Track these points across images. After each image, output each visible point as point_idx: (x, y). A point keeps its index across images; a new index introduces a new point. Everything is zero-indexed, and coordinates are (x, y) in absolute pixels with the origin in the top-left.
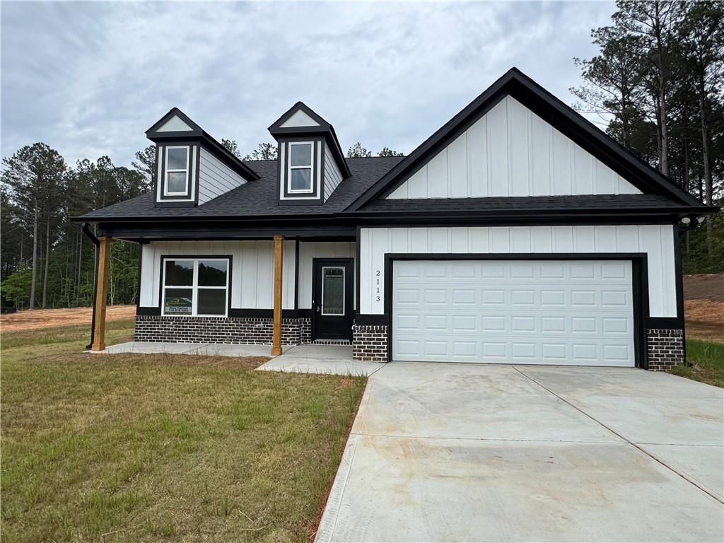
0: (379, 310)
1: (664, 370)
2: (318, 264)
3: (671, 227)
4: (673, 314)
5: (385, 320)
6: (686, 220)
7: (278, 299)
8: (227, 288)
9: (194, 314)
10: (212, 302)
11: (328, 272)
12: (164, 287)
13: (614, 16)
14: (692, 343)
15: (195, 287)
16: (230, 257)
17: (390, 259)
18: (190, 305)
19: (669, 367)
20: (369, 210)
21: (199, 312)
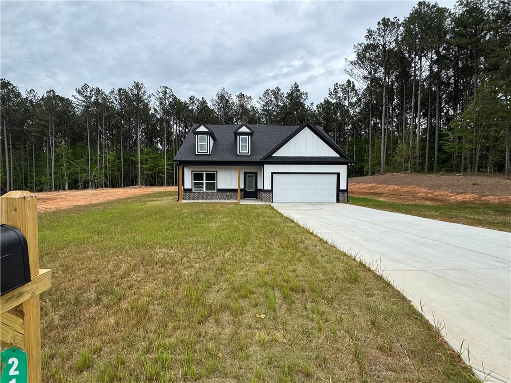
0: (270, 188)
1: (342, 203)
2: (245, 173)
3: (346, 166)
4: (346, 189)
5: (271, 191)
6: (349, 164)
7: (239, 186)
8: (216, 182)
9: (205, 190)
10: (211, 186)
11: (248, 176)
12: (193, 182)
13: (366, 37)
14: (350, 196)
15: (204, 182)
16: (217, 172)
17: (272, 173)
18: (203, 187)
19: (343, 202)
20: (267, 160)
21: (206, 190)
